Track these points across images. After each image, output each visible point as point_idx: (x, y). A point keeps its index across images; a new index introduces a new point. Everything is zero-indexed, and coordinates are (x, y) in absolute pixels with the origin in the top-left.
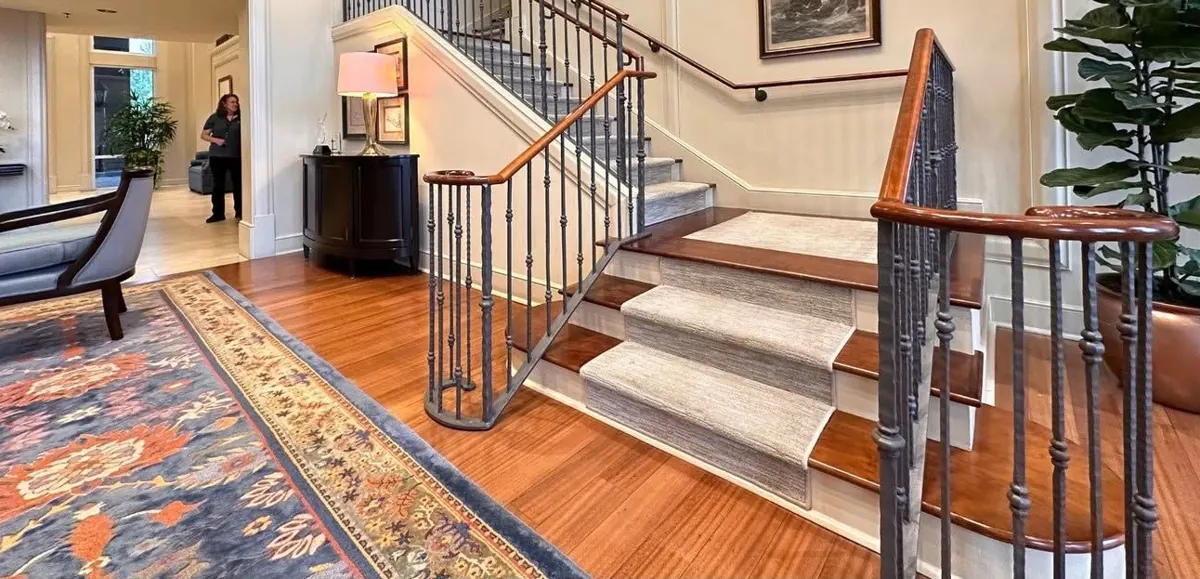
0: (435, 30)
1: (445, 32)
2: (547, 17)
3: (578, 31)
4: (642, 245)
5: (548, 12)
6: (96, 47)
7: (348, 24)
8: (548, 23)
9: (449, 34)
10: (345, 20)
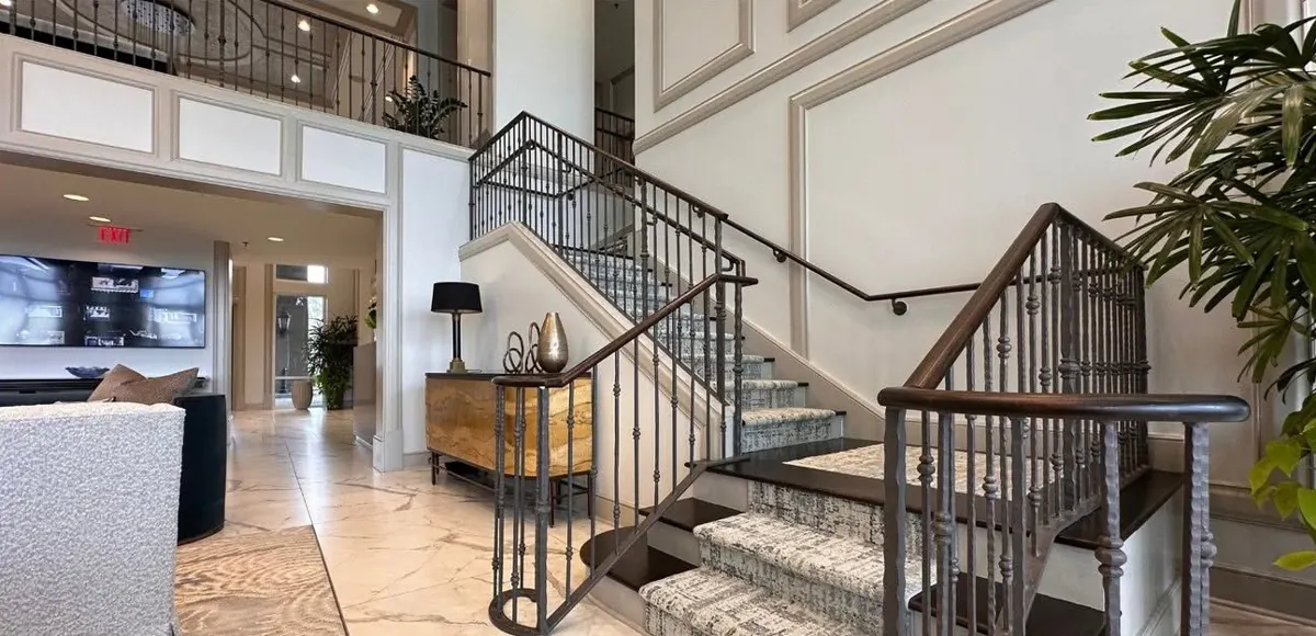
0: (547, 244)
1: (556, 246)
2: (650, 224)
3: (678, 236)
4: (738, 468)
5: (650, 217)
6: (278, 277)
7: (475, 241)
8: (650, 229)
9: (560, 249)
10: (471, 239)
